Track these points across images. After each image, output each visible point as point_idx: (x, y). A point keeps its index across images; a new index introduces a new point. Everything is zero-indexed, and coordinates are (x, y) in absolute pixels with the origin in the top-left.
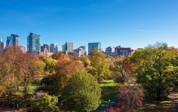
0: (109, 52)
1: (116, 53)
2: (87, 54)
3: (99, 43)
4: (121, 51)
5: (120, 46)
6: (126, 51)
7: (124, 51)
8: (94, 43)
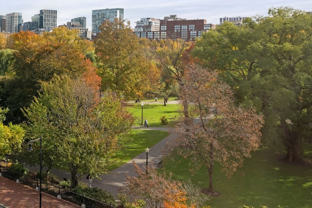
0: (144, 31)
1: (164, 34)
2: (89, 36)
3: (118, 9)
4: (177, 28)
5: (175, 16)
6: (192, 27)
7: (186, 27)
8: (107, 10)
